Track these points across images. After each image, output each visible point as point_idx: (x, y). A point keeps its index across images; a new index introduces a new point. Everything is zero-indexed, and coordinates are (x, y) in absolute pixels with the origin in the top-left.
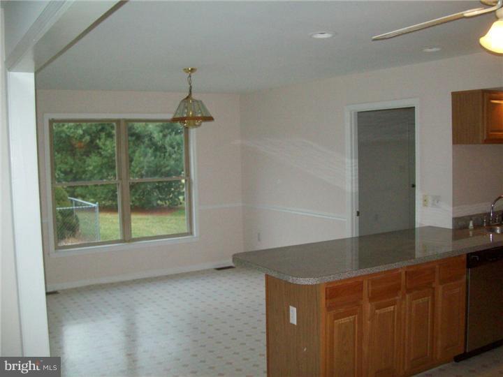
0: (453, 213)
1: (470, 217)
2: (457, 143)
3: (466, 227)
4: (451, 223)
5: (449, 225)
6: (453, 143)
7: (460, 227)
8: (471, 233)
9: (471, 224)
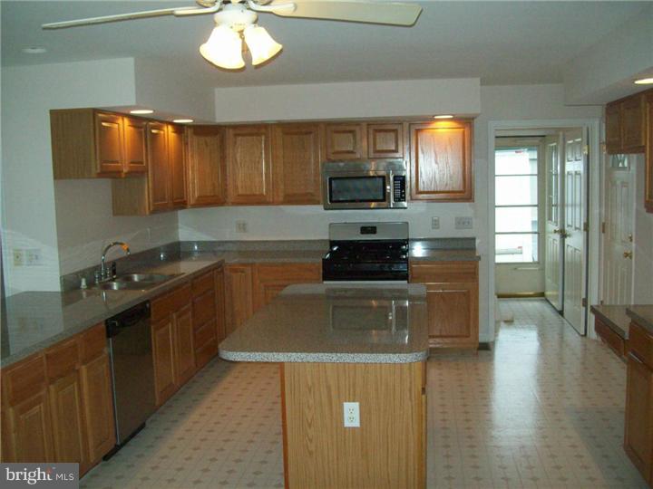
0: (61, 270)
1: (83, 273)
2: (61, 178)
3: (78, 287)
4: (59, 284)
5: (56, 287)
6: (55, 178)
7: (70, 288)
8: (84, 293)
9: (83, 283)
